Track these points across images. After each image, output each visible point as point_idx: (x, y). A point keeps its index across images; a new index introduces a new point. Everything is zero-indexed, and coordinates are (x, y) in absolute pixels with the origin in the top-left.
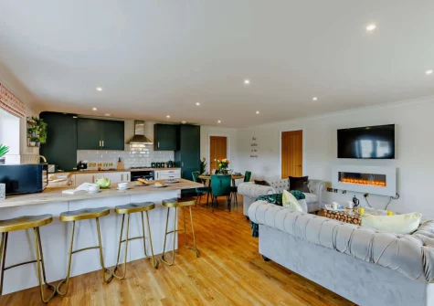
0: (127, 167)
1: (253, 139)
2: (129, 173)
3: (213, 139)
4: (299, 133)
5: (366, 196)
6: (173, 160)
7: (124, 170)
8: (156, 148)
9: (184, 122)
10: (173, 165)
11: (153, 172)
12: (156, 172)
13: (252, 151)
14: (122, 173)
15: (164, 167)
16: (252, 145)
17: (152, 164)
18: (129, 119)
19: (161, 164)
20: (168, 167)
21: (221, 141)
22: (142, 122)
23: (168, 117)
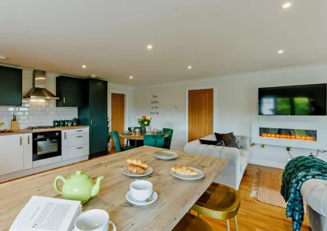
0: (22, 127)
1: (154, 96)
2: (31, 135)
4: (210, 92)
5: (288, 149)
6: (77, 117)
8: (58, 104)
9: (93, 76)
10: (79, 122)
11: (60, 132)
12: (63, 132)
13: (153, 108)
14: (22, 135)
15: (67, 125)
16: (152, 103)
17: (54, 122)
18: (27, 68)
19: (64, 122)
20: (72, 125)
21: (120, 99)
22: (43, 73)
23: (84, 67)
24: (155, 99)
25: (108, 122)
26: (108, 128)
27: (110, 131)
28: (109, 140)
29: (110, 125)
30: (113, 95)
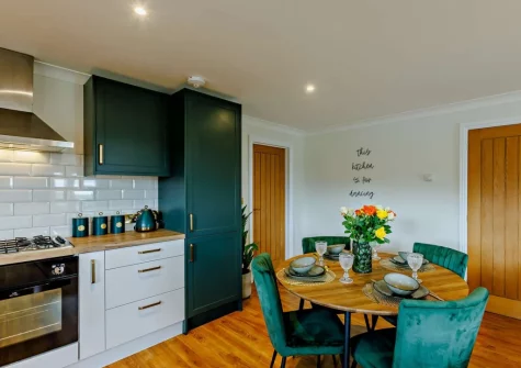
3: (258, 151)
13: (357, 181)
16: (355, 168)
21: (272, 160)
24: (364, 159)
25: (244, 219)
26: (244, 235)
27: (250, 240)
28: (247, 265)
29: (249, 226)
30: (258, 149)
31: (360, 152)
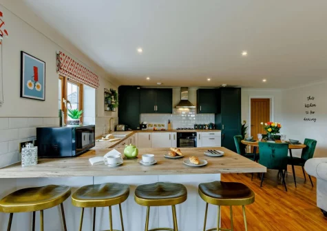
0: (174, 128)
2: (176, 133)
3: (254, 101)
6: (213, 122)
7: (171, 131)
8: (198, 112)
9: (224, 85)
10: (214, 127)
11: (195, 133)
12: (198, 133)
13: (307, 113)
14: (170, 133)
15: (205, 129)
16: (306, 106)
17: (195, 125)
18: (176, 86)
19: (203, 126)
20: (209, 129)
21: (263, 104)
22: (187, 88)
23: (209, 80)
24: (311, 102)
31: (309, 98)
